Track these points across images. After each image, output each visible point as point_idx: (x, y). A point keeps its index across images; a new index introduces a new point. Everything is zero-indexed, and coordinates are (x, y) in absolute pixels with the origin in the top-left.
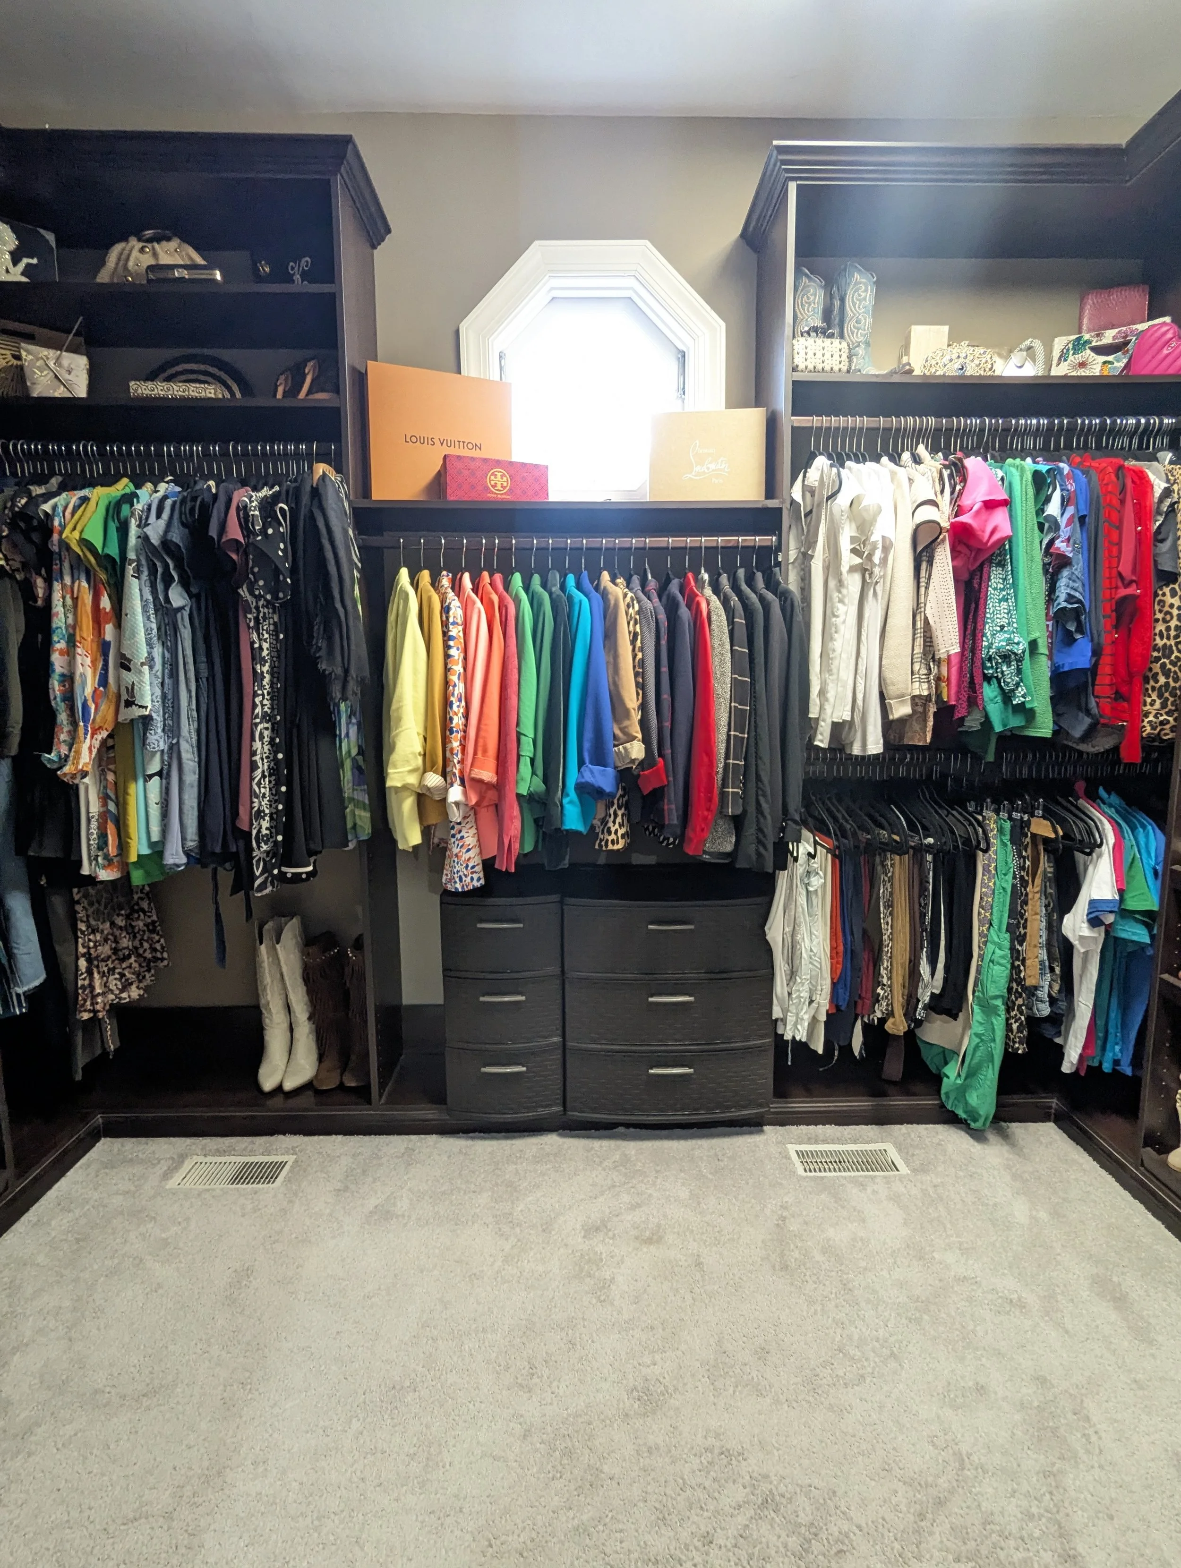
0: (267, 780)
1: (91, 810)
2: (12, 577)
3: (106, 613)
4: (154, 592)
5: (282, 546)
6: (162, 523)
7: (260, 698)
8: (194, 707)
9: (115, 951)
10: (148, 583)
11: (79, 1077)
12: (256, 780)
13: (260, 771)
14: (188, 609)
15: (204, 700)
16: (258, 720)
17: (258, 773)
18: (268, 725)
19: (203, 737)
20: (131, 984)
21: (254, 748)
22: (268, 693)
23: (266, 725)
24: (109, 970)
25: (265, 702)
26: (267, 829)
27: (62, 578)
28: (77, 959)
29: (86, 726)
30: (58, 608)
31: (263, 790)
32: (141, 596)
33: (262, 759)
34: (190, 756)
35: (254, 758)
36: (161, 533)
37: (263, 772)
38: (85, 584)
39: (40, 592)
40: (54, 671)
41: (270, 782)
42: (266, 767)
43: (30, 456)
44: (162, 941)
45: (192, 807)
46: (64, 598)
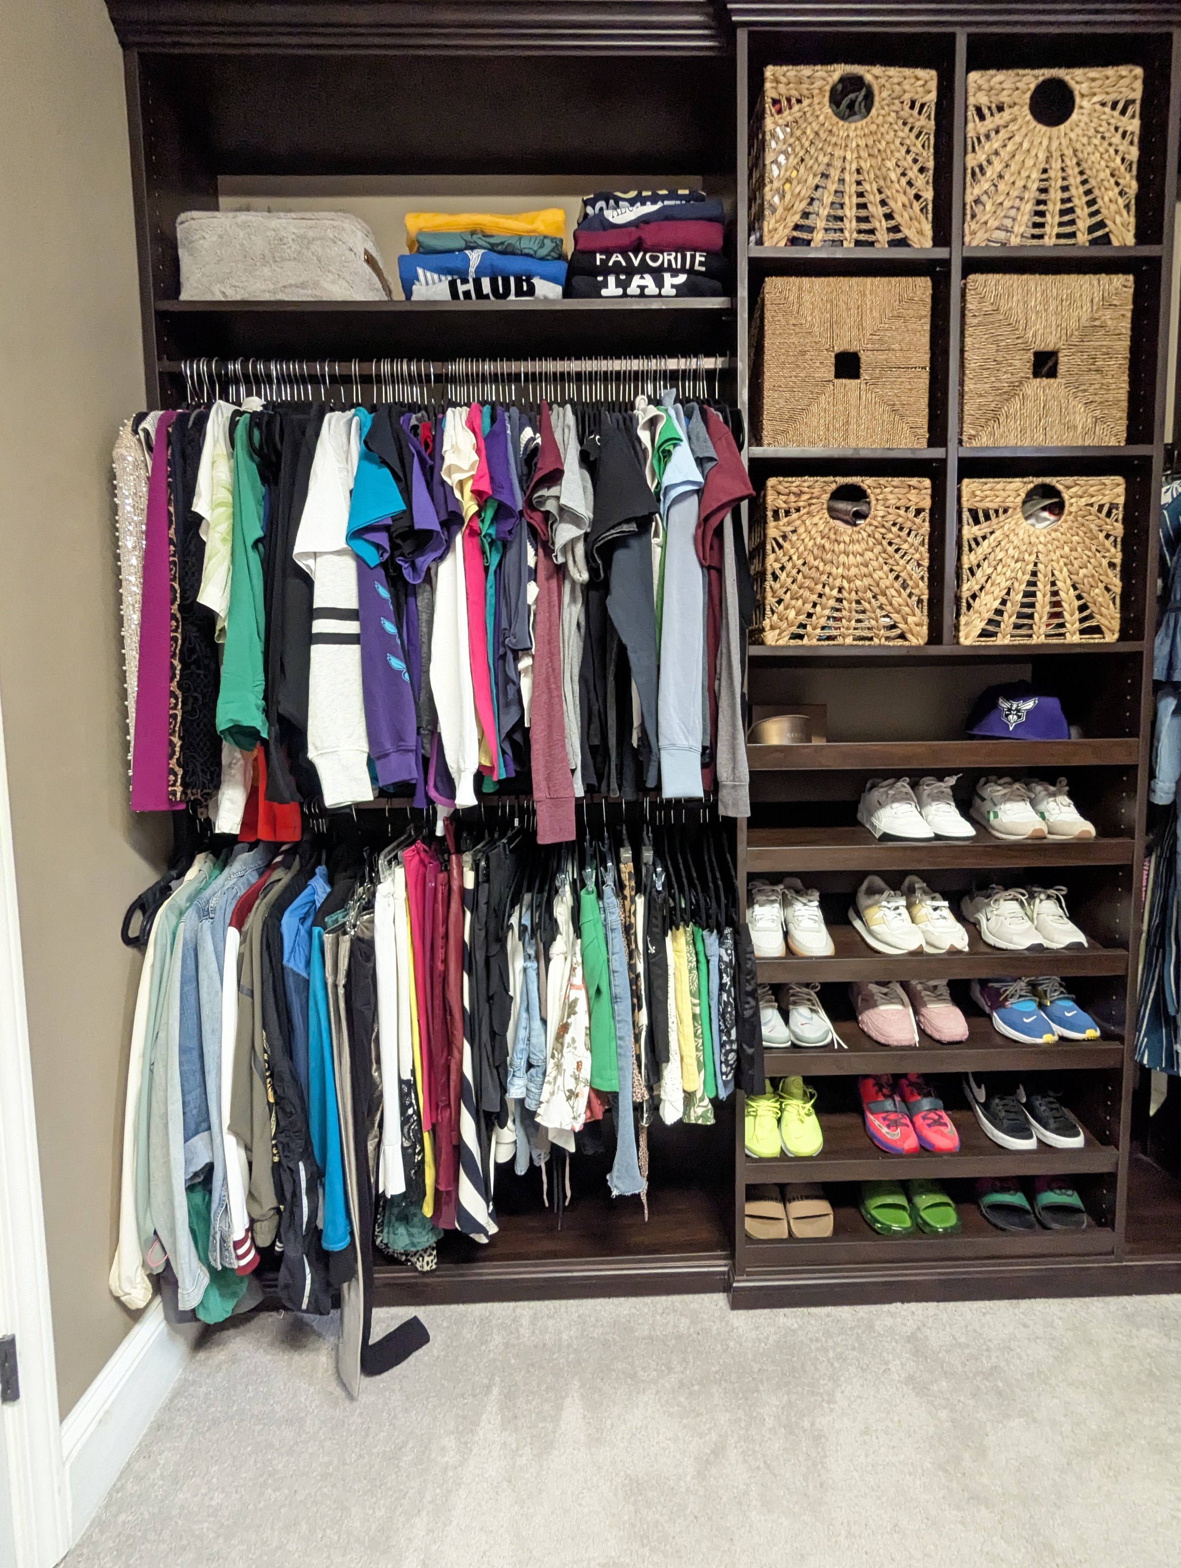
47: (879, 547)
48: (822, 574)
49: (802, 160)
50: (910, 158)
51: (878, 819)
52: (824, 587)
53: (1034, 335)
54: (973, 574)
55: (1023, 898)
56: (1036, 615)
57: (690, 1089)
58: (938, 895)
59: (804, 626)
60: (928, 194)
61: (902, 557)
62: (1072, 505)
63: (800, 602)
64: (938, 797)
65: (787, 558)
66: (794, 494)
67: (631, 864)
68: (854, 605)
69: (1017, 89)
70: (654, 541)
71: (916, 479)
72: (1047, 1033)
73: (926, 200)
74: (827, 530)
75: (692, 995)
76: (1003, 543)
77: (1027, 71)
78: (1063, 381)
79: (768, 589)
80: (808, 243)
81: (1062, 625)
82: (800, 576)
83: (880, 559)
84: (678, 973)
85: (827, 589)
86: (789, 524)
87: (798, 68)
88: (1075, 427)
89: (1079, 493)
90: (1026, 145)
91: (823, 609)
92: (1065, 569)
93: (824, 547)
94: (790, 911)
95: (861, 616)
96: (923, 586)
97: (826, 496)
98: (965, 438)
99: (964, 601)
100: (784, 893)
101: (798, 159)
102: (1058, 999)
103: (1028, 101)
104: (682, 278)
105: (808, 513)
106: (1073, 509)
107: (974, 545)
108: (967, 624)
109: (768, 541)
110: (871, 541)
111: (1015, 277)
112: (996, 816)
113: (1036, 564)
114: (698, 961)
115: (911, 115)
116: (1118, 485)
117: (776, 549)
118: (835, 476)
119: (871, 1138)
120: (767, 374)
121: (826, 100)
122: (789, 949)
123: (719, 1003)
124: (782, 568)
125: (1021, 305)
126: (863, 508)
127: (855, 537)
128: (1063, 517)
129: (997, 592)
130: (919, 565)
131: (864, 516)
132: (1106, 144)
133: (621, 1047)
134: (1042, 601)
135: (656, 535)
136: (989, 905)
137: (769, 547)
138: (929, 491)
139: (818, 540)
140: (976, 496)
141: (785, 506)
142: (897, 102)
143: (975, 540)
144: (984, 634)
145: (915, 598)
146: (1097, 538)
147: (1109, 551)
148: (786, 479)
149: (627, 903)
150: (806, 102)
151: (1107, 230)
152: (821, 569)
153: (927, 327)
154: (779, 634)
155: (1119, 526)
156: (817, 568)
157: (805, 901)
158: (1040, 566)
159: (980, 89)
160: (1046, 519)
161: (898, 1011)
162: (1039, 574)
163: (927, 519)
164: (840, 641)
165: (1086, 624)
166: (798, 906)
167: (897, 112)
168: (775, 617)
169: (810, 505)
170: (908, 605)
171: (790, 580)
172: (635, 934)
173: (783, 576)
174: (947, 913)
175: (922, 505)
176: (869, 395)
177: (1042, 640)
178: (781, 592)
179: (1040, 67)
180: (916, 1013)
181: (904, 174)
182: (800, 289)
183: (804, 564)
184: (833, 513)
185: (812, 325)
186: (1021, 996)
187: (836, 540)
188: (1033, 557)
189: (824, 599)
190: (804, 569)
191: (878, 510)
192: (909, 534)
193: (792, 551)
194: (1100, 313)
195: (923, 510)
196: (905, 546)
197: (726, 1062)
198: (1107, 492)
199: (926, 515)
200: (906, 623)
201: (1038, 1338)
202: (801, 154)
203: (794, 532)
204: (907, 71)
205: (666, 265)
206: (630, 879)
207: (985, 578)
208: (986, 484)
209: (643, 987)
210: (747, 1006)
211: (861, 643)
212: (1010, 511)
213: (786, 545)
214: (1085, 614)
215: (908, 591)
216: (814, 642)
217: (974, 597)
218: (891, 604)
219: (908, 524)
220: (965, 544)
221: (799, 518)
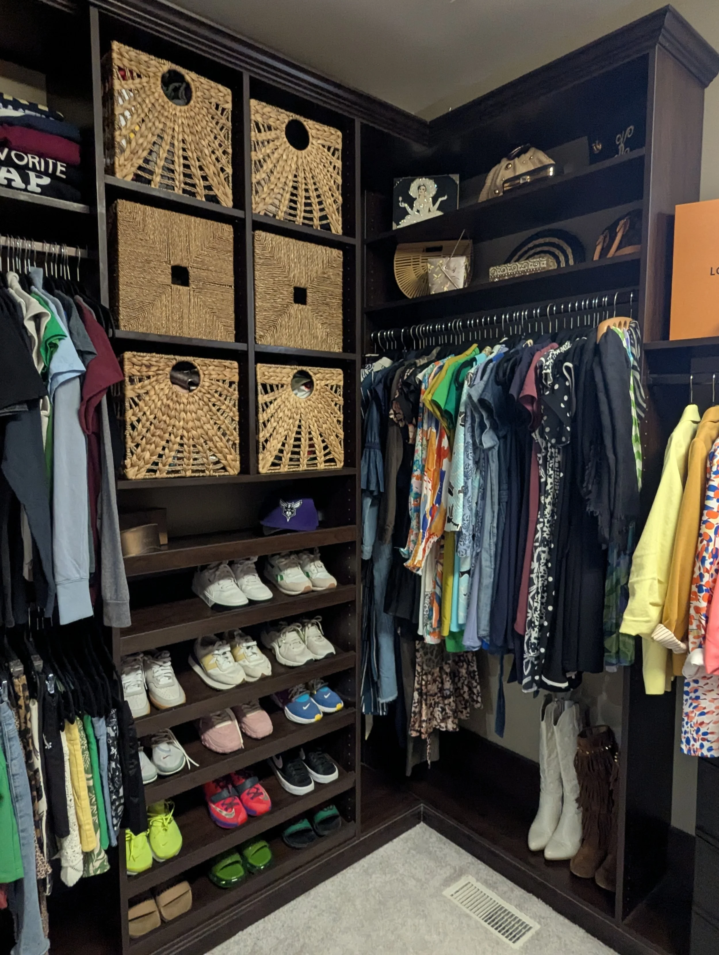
0: (540, 596)
1: (427, 590)
2: (397, 425)
3: (445, 451)
4: (473, 436)
5: (566, 398)
6: (482, 384)
7: (542, 525)
8: (495, 525)
9: (441, 690)
10: (470, 429)
11: (409, 773)
12: (532, 594)
13: (535, 587)
14: (496, 448)
15: (503, 519)
16: (537, 544)
17: (534, 589)
18: (546, 549)
19: (499, 551)
20: (449, 717)
21: (532, 567)
22: (548, 522)
23: (544, 549)
24: (435, 703)
25: (545, 529)
26: (535, 638)
27: (422, 426)
28: (414, 691)
29: (424, 533)
30: (418, 448)
31: (536, 604)
32: (465, 439)
33: (538, 577)
34: (488, 563)
35: (532, 576)
36: (480, 392)
37: (538, 588)
38: (434, 430)
39: (411, 435)
40: (412, 490)
41: (542, 597)
42: (540, 585)
43: (426, 334)
44: (478, 687)
45: (486, 605)
46: (422, 439)
47: (207, 407)
48: (168, 426)
49: (143, 121)
50: (217, 142)
51: (210, 593)
52: (170, 435)
53: (294, 277)
54: (265, 426)
55: (299, 629)
56: (301, 452)
57: (87, 849)
58: (249, 638)
59: (156, 464)
60: (229, 170)
61: (222, 415)
62: (317, 385)
63: (153, 446)
64: (247, 572)
65: (142, 413)
66: (146, 366)
67: (24, 677)
68: (192, 448)
69: (278, 120)
70: (43, 413)
71: (229, 361)
72: (316, 714)
73: (228, 173)
74: (170, 394)
75: (86, 772)
76: (282, 407)
77: (283, 111)
78: (310, 308)
79: (128, 436)
80: (149, 182)
81: (315, 459)
82: (152, 427)
83: (208, 416)
84: (73, 758)
85: (172, 437)
86: (142, 387)
87: (138, 51)
88: (317, 338)
89: (321, 378)
90: (285, 157)
91: (170, 451)
92: (316, 424)
93: (169, 406)
94: (149, 673)
95: (196, 456)
96: (236, 434)
97: (169, 369)
98: (257, 337)
99: (261, 444)
100: (144, 660)
101: (139, 119)
102: (320, 688)
103: (284, 129)
104: (46, 181)
105: (157, 380)
106: (318, 387)
107: (265, 408)
108: (263, 459)
109: (127, 400)
110: (201, 403)
111: (282, 238)
112: (282, 578)
113: (300, 421)
114: (88, 743)
115: (217, 114)
116: (340, 374)
117: (133, 406)
118: (174, 355)
119: (215, 822)
120: (121, 273)
121: (159, 83)
122: (153, 706)
123: (109, 770)
124: (139, 421)
125: (286, 256)
126: (196, 379)
127: (191, 400)
128: (313, 392)
129: (279, 438)
130: (233, 420)
131: (197, 385)
132: (326, 170)
133: (24, 838)
134: (304, 443)
135: (44, 408)
136: (279, 636)
137: (127, 404)
138: (237, 371)
139: (165, 400)
140: (265, 375)
141: (139, 374)
142: (207, 101)
143: (266, 403)
144: (273, 464)
145: (231, 443)
146: (331, 405)
147: (337, 413)
148: (139, 354)
149: (22, 711)
150: (144, 79)
151: (328, 221)
152: (168, 422)
153: (231, 259)
154: (138, 470)
155: (341, 398)
156: (165, 422)
157: (161, 663)
158: (303, 422)
159: (257, 112)
160: (304, 391)
161: (229, 726)
162: (302, 427)
163: (237, 389)
164: (182, 474)
165: (328, 458)
166: (156, 668)
167: (207, 109)
168: (135, 457)
169: (158, 375)
170: (227, 447)
171: (145, 430)
172: (32, 737)
173: (140, 426)
174: (256, 649)
175: (233, 379)
176: (196, 300)
177: (305, 468)
178: (138, 439)
179: (291, 111)
180: (239, 722)
181: (213, 152)
182: (144, 213)
183: (155, 418)
184: (174, 381)
185: (154, 242)
186: (301, 692)
187: (178, 402)
188: (299, 416)
189: (171, 444)
190: (156, 422)
191: (205, 382)
192: (225, 399)
193: (146, 409)
194: (327, 270)
195: (234, 383)
196: (224, 407)
197: (116, 816)
198: (335, 378)
199: (235, 386)
200: (226, 459)
201: (323, 911)
202: (143, 115)
203: (147, 393)
204: (213, 84)
205: (31, 165)
206: (24, 690)
207: (272, 429)
208: (270, 368)
209: (42, 780)
210: (131, 766)
211: (197, 475)
212: (285, 386)
213: (141, 403)
214: (327, 451)
215: (227, 438)
216: (165, 475)
217: (266, 441)
218: (216, 447)
219: (225, 392)
220: (260, 406)
221: (150, 384)
